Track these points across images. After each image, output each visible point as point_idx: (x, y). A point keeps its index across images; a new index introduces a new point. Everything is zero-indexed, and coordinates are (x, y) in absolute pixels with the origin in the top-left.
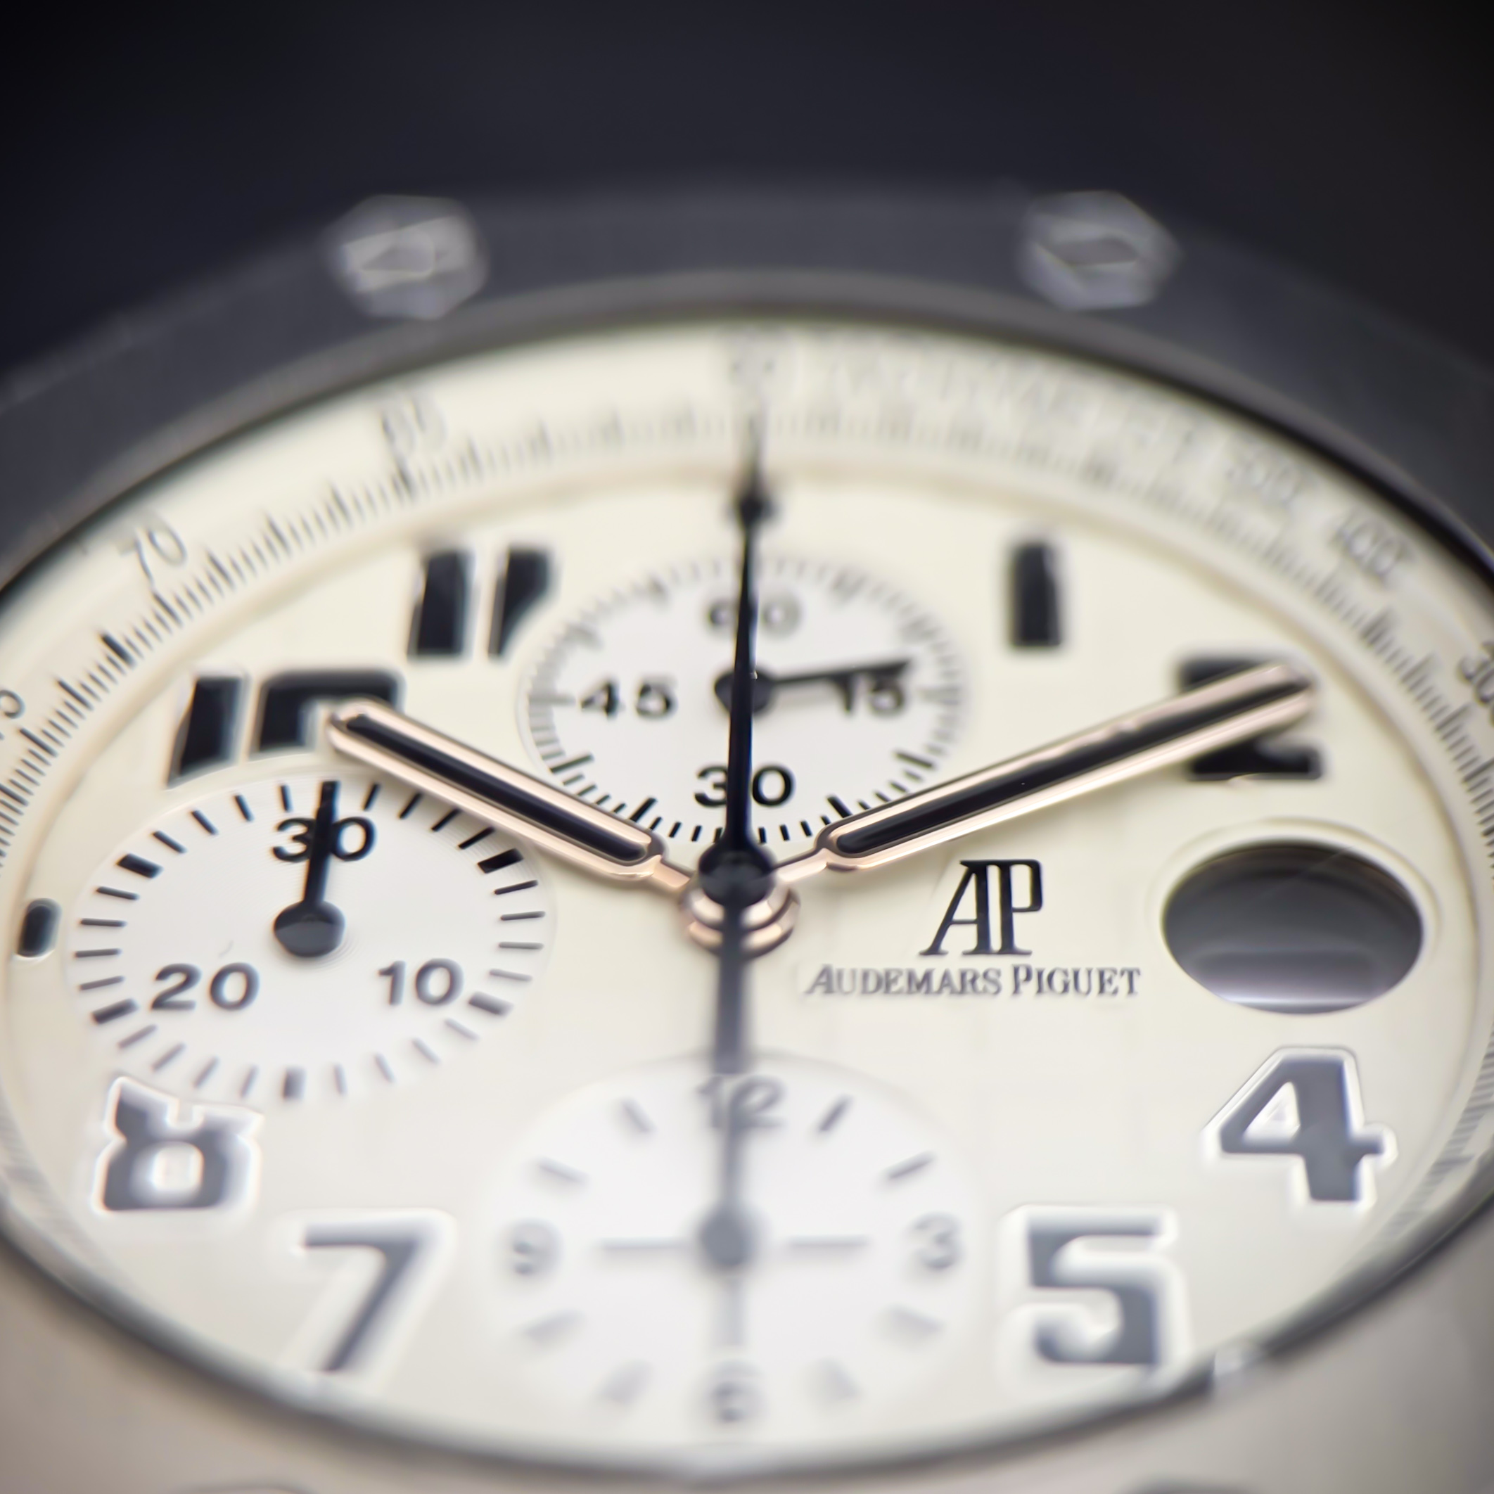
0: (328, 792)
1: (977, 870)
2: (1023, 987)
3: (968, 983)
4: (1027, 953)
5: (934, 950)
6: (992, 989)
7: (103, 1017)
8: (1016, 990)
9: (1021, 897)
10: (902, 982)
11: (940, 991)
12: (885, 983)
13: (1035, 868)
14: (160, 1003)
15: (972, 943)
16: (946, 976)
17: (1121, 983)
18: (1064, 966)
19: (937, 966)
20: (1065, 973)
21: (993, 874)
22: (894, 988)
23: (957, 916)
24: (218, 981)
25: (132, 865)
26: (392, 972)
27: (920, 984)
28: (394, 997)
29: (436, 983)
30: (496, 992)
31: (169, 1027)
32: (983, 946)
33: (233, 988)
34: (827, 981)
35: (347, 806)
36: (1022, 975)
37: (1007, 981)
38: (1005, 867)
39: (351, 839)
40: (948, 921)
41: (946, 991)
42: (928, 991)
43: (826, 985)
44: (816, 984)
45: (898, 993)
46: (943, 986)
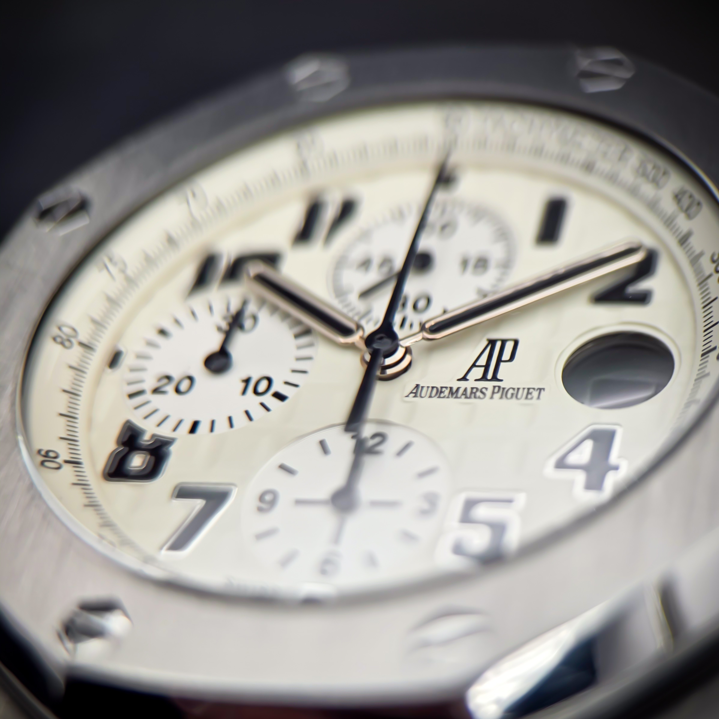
0: (245, 303)
1: (492, 343)
3: (473, 393)
4: (501, 380)
5: (464, 378)
6: (482, 396)
7: (131, 396)
8: (492, 398)
9: (506, 355)
10: (447, 392)
11: (460, 398)
12: (439, 392)
13: (516, 343)
14: (156, 391)
15: (480, 376)
16: (465, 390)
17: (535, 394)
18: (513, 387)
19: (463, 385)
21: (498, 345)
23: (477, 364)
24: (180, 382)
25: (163, 332)
26: (247, 381)
27: (453, 393)
28: (244, 392)
29: (263, 386)
30: (284, 390)
31: (156, 400)
32: (484, 378)
33: (184, 386)
34: (417, 391)
35: (251, 308)
37: (489, 393)
38: (504, 342)
39: (248, 323)
40: (474, 365)
42: (456, 397)
43: (415, 393)
44: (411, 393)
45: (444, 397)
46: (463, 394)
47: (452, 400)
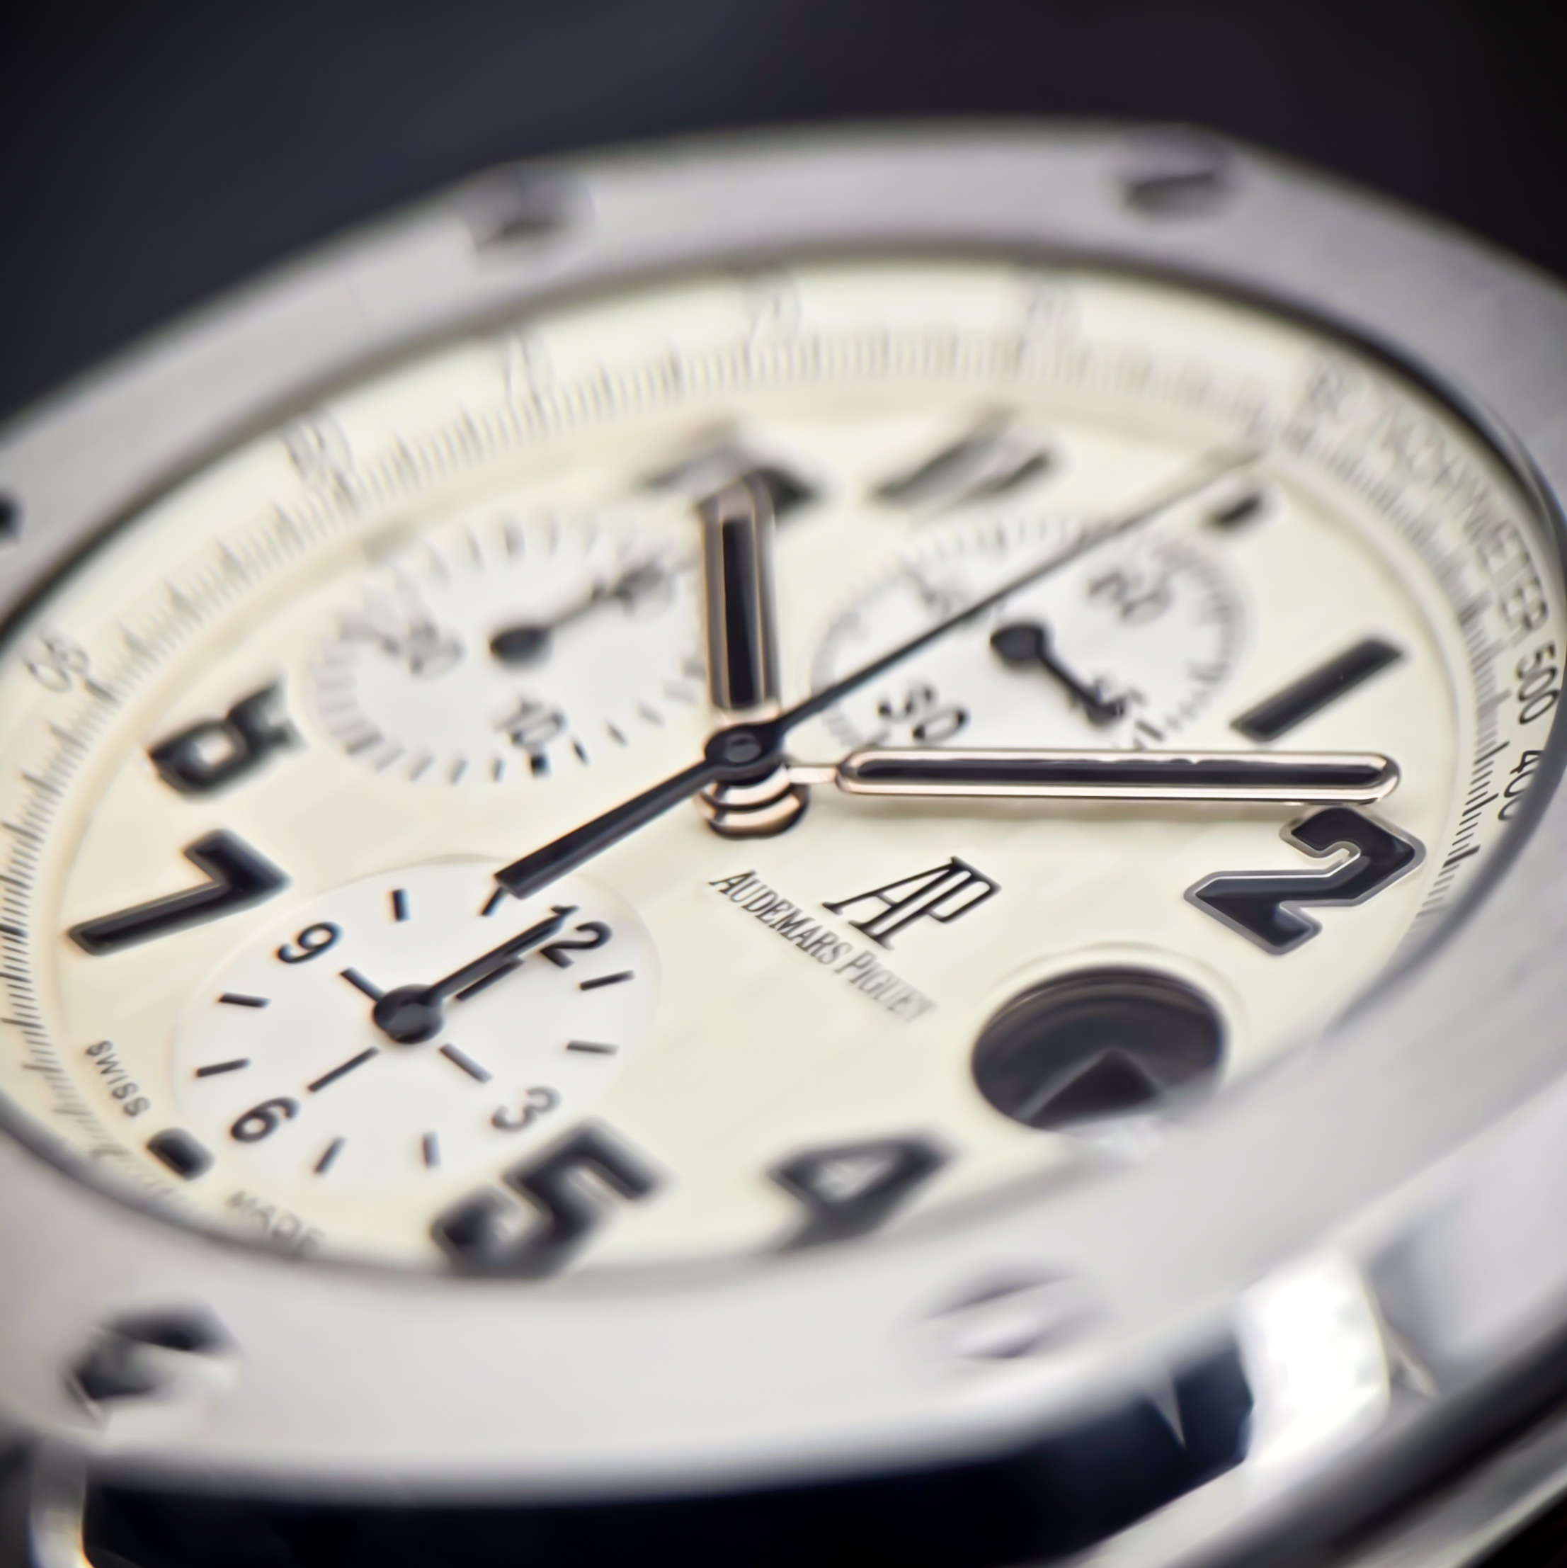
1: (953, 868)
4: (887, 948)
5: (837, 908)
6: (826, 956)
8: (838, 971)
9: (943, 909)
10: (782, 915)
11: (791, 940)
12: (771, 908)
13: (992, 890)
15: (866, 919)
16: (814, 930)
17: (913, 1008)
19: (823, 918)
20: (889, 980)
21: (959, 878)
22: (768, 917)
23: (887, 893)
27: (790, 924)
32: (868, 926)
34: (738, 883)
36: (861, 962)
38: (973, 879)
40: (879, 892)
42: (786, 935)
43: (732, 886)
44: (726, 881)
45: (766, 922)
46: (801, 935)
47: (773, 935)
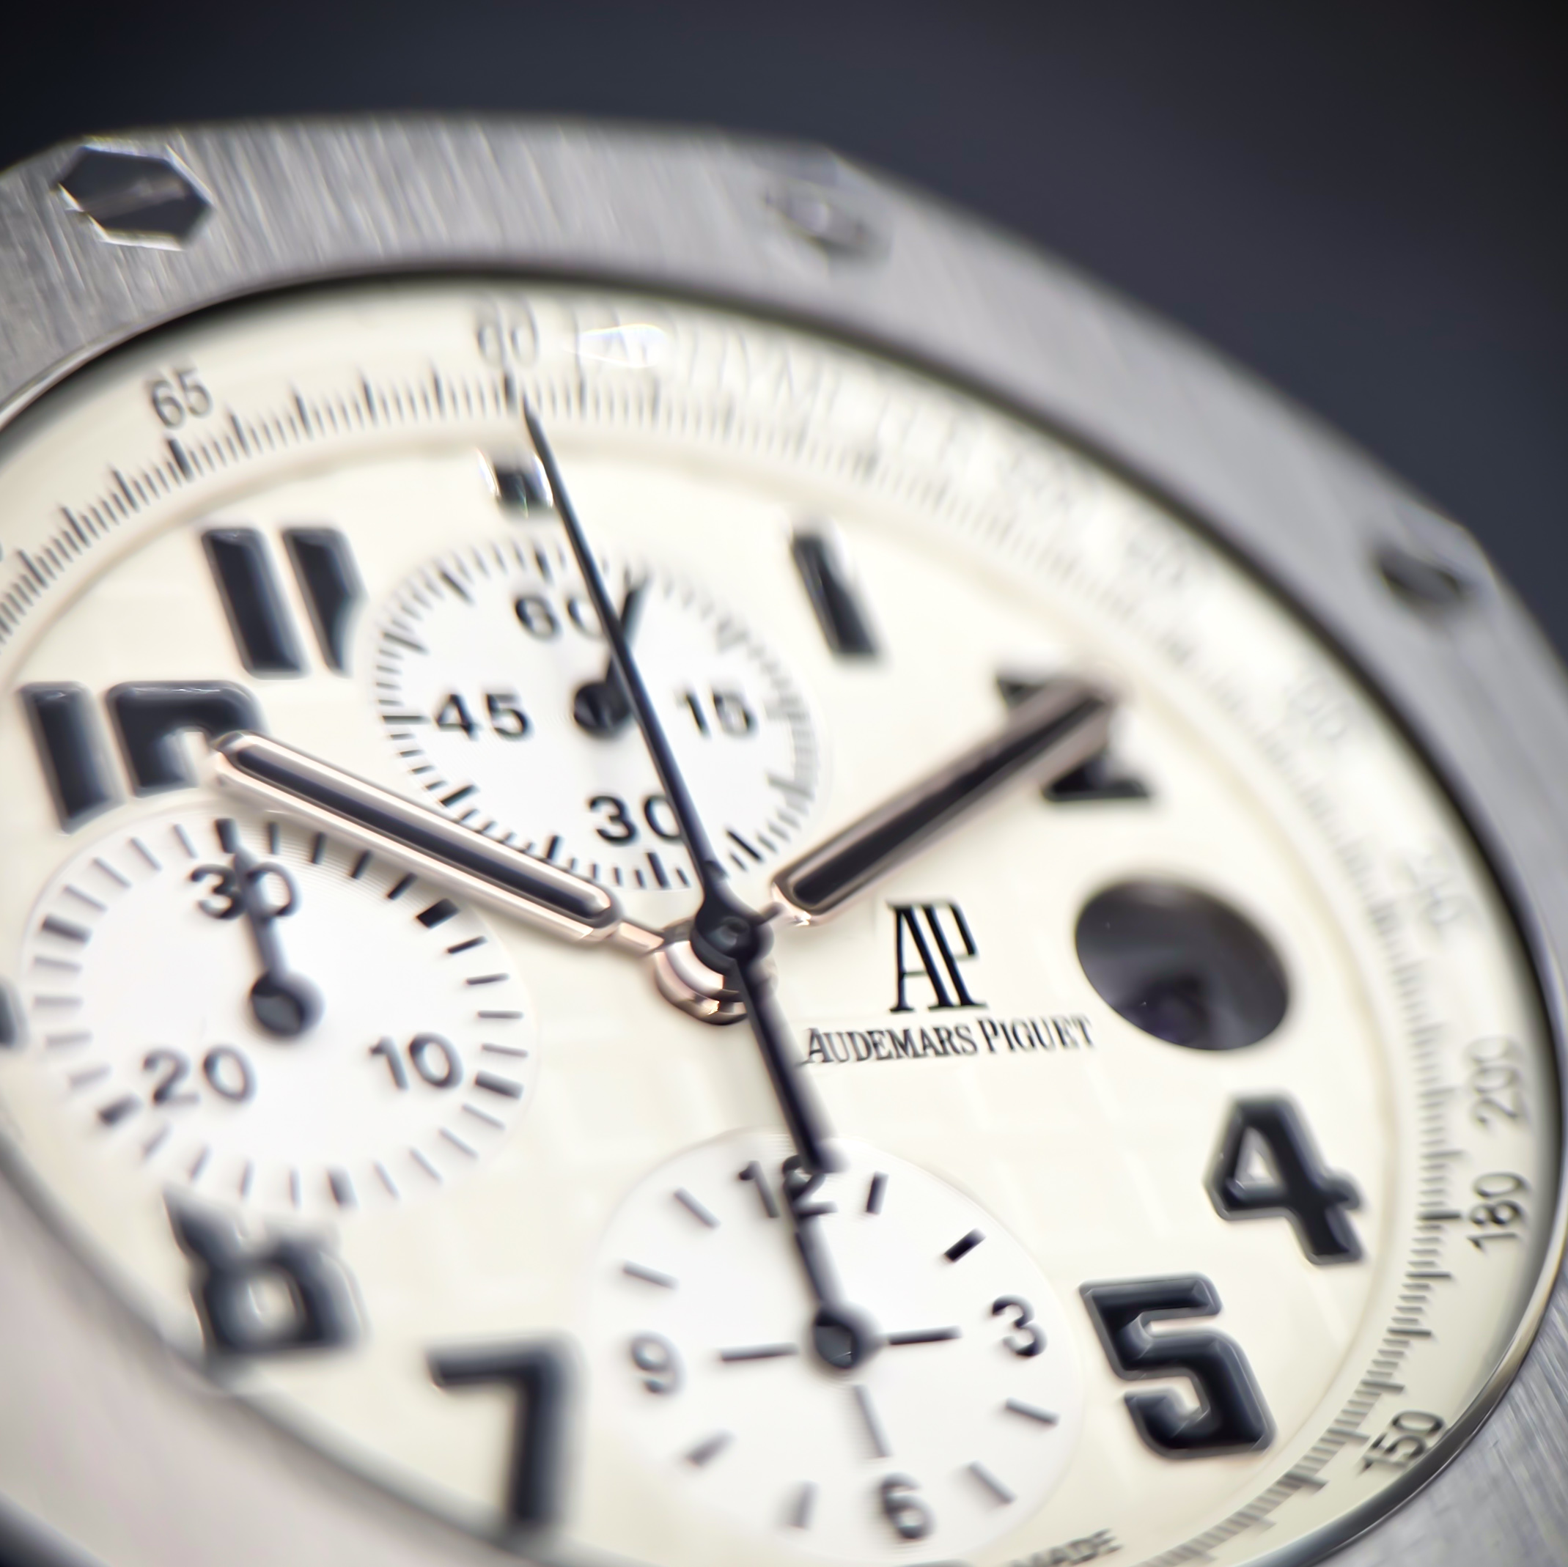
0: (225, 829)
1: (903, 913)
2: (994, 1042)
3: (946, 1042)
4: (984, 1005)
5: (903, 1006)
6: (969, 1047)
7: (108, 1118)
8: (991, 1047)
9: (954, 942)
10: (888, 1044)
11: (925, 1055)
12: (872, 1045)
13: (956, 912)
14: (160, 1096)
15: (932, 998)
16: (924, 1035)
17: (1077, 1034)
18: (1021, 1019)
19: (911, 1023)
20: (1025, 1025)
21: (921, 920)
22: (883, 1052)
23: (907, 967)
24: (209, 1065)
25: (57, 929)
26: (384, 1051)
28: (398, 1080)
29: (433, 1062)
31: (181, 1127)
32: (943, 1002)
33: (227, 1074)
34: (821, 1046)
35: (251, 850)
36: (989, 1030)
37: (978, 1038)
38: (928, 911)
39: (273, 891)
40: (901, 975)
41: (930, 1051)
43: (822, 1053)
45: (890, 1057)
46: (925, 1047)
47: (912, 1063)
